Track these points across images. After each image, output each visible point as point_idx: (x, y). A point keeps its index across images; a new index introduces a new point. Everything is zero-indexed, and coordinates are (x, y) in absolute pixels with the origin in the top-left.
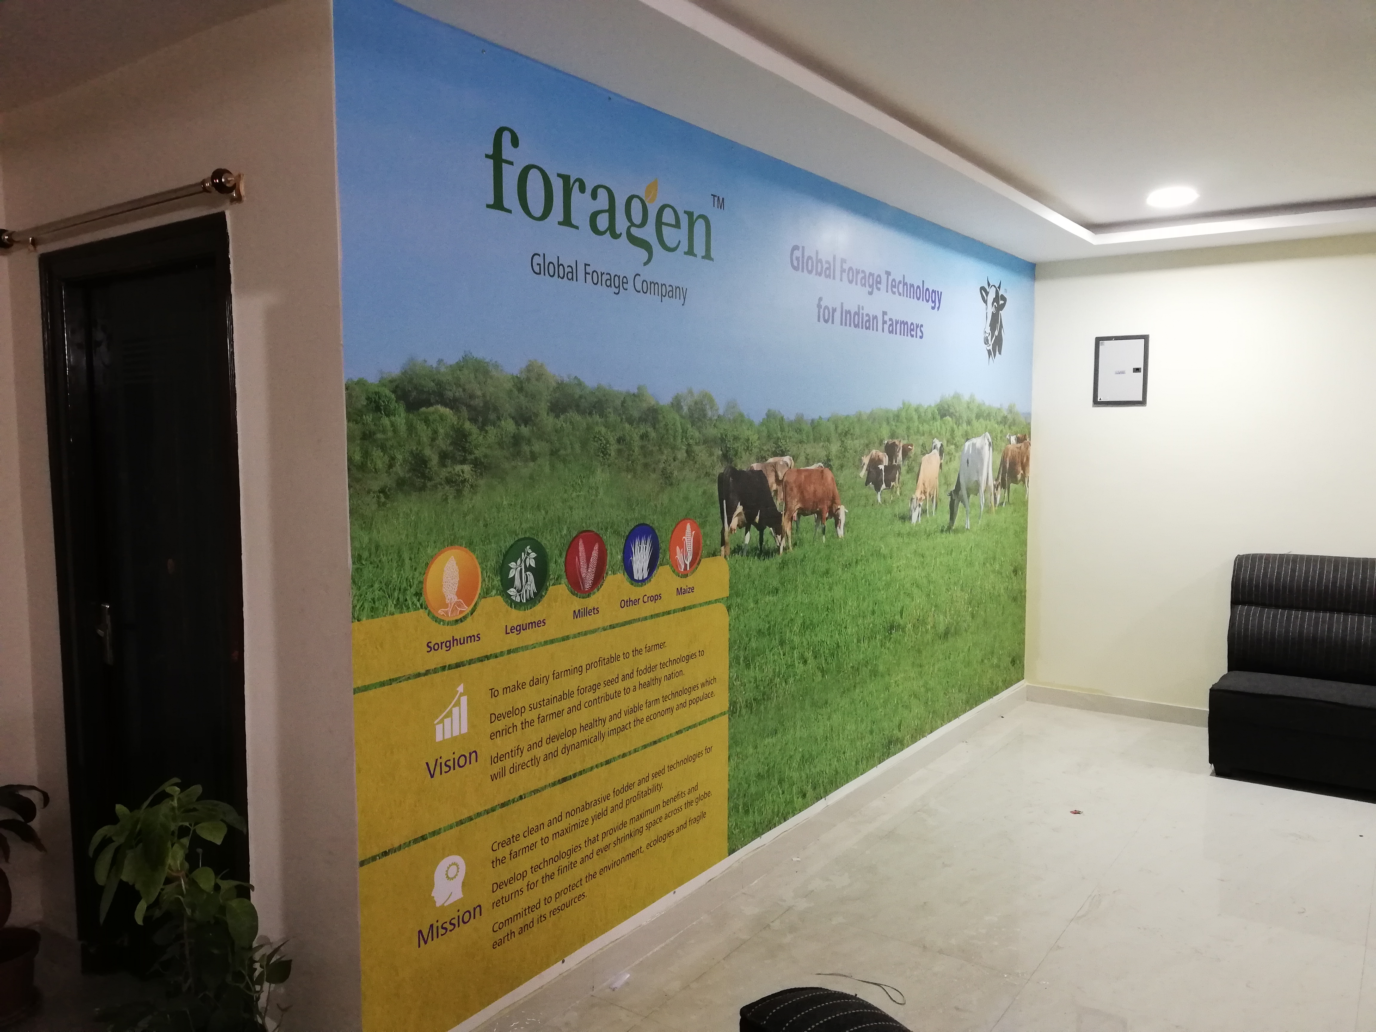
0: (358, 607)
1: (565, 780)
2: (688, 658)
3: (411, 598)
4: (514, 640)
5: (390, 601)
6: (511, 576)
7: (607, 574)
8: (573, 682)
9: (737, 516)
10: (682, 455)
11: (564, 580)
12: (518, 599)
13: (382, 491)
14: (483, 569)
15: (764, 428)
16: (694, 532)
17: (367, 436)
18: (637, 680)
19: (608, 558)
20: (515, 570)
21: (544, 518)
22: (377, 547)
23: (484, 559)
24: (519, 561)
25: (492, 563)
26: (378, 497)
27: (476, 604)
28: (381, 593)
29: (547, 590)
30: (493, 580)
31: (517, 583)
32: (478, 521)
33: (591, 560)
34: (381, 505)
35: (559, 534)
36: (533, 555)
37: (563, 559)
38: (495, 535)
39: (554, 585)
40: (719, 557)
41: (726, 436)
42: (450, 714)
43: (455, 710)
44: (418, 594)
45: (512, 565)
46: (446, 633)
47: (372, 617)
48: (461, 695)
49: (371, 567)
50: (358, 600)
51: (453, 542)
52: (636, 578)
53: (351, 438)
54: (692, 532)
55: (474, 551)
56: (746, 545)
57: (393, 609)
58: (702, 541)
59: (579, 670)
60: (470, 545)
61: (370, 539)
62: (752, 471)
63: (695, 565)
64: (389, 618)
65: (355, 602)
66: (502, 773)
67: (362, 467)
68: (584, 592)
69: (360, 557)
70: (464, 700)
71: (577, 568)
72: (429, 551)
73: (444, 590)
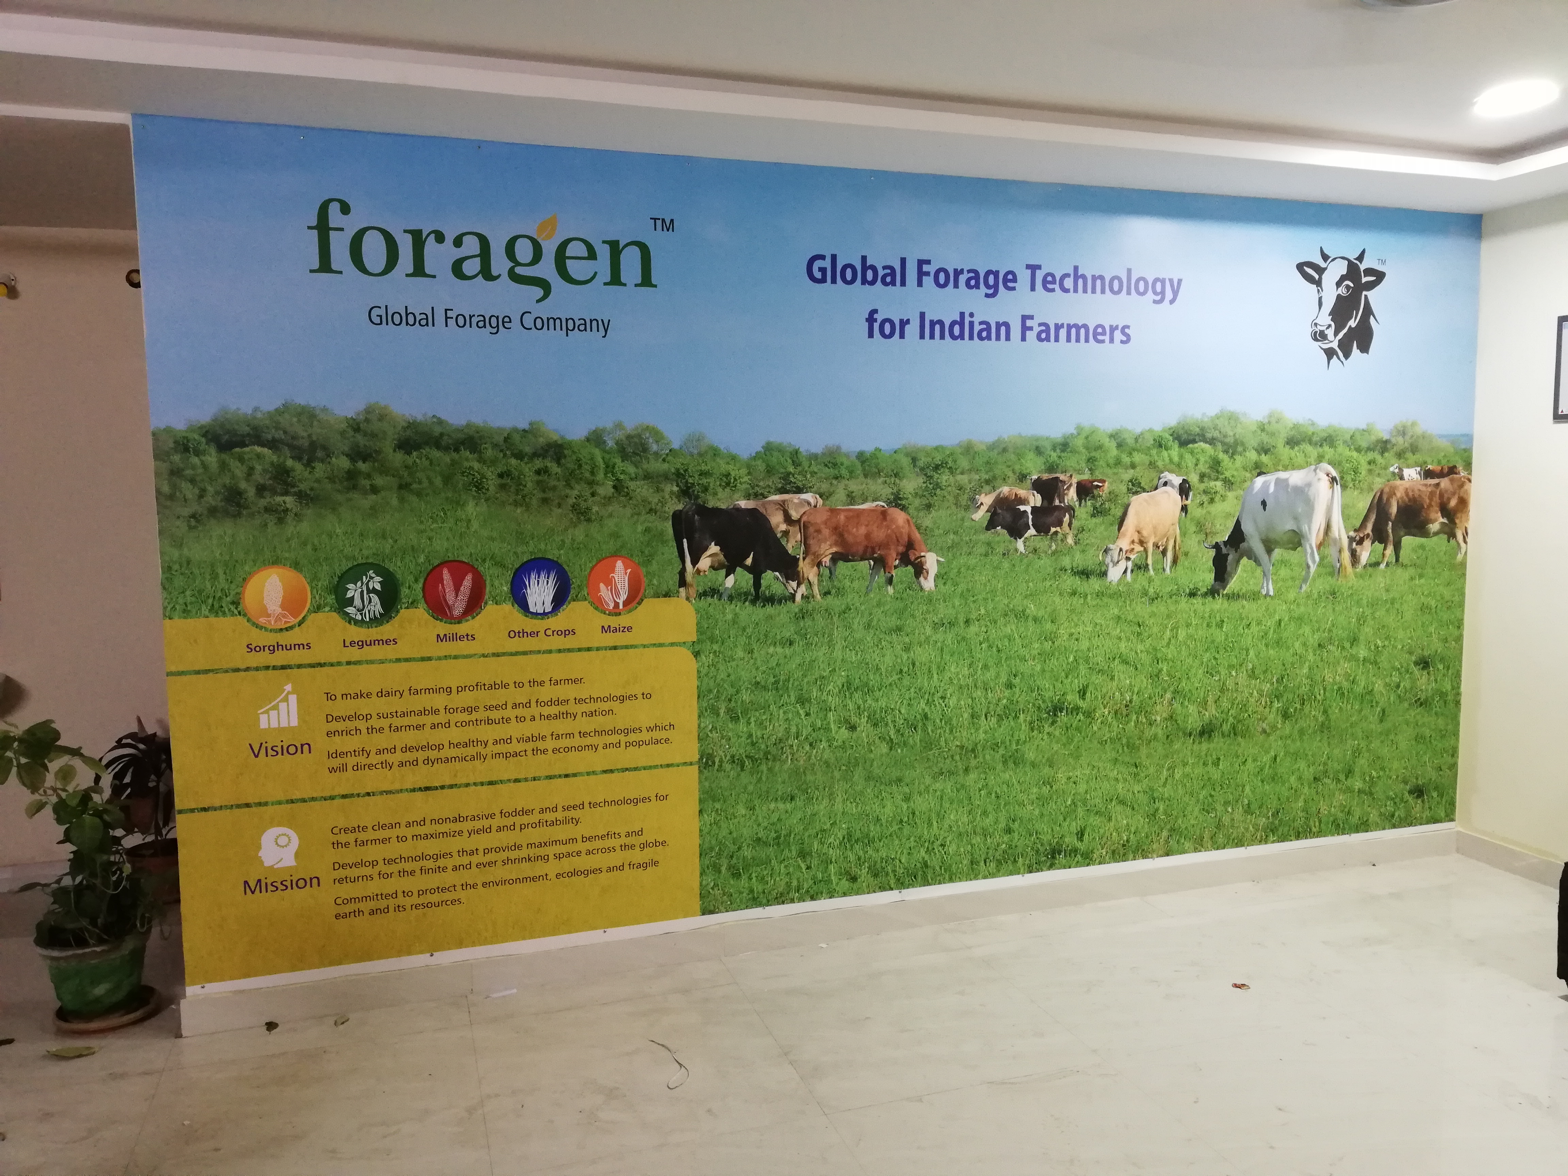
0: (169, 608)
1: (427, 789)
2: (622, 699)
3: (227, 606)
4: (355, 654)
5: (204, 607)
6: (349, 594)
7: (486, 603)
8: (439, 701)
9: (710, 556)
10: (606, 489)
11: (422, 605)
12: (359, 617)
13: (193, 516)
14: (312, 588)
15: (759, 462)
16: (629, 571)
17: (175, 473)
18: (535, 710)
19: (488, 589)
20: (353, 591)
21: (392, 547)
22: (188, 563)
23: (314, 579)
24: (359, 584)
25: (324, 582)
26: (189, 521)
27: (304, 618)
28: (193, 599)
29: (398, 612)
30: (326, 598)
31: (357, 602)
32: (306, 545)
33: (462, 589)
34: (191, 528)
35: (414, 561)
36: (379, 579)
37: (421, 585)
38: (326, 559)
39: (407, 608)
40: (676, 598)
41: (686, 470)
42: (276, 708)
43: (283, 706)
44: (236, 603)
45: (351, 586)
46: (271, 639)
47: (185, 618)
48: (289, 693)
49: (181, 577)
50: (169, 603)
51: (276, 562)
52: (532, 609)
53: (157, 474)
54: (626, 570)
55: (301, 571)
56: (726, 589)
57: (207, 613)
58: (646, 581)
59: (449, 691)
60: (296, 565)
61: (180, 555)
62: (738, 509)
63: (634, 604)
64: (202, 620)
65: (166, 604)
66: (343, 768)
67: (171, 497)
68: (452, 617)
69: (170, 568)
70: (293, 698)
71: (441, 594)
72: (247, 568)
73: (265, 602)
